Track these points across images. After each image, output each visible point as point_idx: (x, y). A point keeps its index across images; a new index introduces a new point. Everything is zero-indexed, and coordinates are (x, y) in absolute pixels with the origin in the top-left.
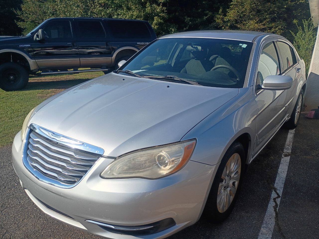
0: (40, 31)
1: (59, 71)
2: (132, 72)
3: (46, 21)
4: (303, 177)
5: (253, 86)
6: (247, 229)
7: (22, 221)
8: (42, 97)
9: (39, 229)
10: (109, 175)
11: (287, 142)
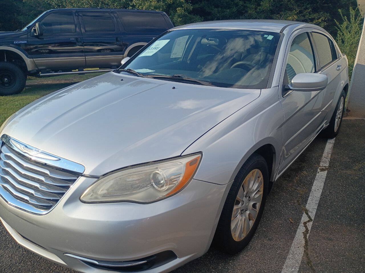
0: (37, 25)
2: (135, 72)
3: (44, 13)
4: (341, 197)
5: (278, 86)
6: (269, 261)
9: (16, 262)
10: (91, 199)
11: (325, 154)
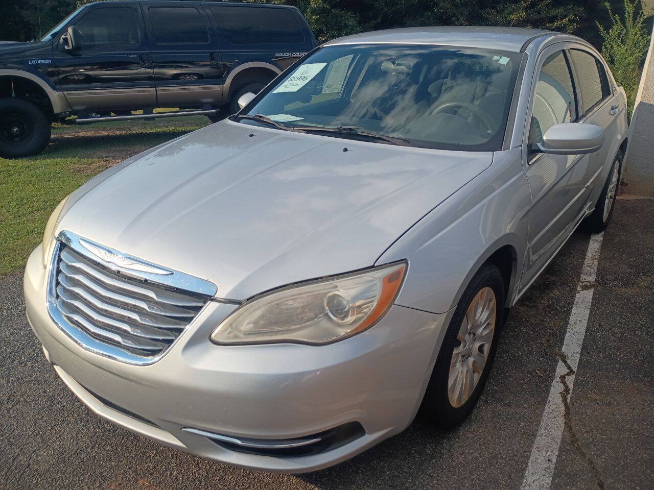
0: (70, 30)
1: (112, 114)
2: (269, 119)
3: (82, 8)
4: (619, 332)
5: (521, 146)
6: (509, 440)
7: (52, 429)
8: (80, 171)
9: (86, 445)
10: (228, 338)
11: (588, 260)
